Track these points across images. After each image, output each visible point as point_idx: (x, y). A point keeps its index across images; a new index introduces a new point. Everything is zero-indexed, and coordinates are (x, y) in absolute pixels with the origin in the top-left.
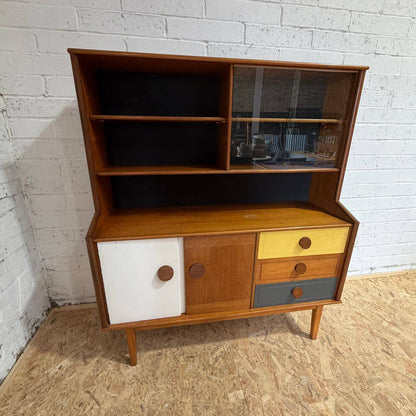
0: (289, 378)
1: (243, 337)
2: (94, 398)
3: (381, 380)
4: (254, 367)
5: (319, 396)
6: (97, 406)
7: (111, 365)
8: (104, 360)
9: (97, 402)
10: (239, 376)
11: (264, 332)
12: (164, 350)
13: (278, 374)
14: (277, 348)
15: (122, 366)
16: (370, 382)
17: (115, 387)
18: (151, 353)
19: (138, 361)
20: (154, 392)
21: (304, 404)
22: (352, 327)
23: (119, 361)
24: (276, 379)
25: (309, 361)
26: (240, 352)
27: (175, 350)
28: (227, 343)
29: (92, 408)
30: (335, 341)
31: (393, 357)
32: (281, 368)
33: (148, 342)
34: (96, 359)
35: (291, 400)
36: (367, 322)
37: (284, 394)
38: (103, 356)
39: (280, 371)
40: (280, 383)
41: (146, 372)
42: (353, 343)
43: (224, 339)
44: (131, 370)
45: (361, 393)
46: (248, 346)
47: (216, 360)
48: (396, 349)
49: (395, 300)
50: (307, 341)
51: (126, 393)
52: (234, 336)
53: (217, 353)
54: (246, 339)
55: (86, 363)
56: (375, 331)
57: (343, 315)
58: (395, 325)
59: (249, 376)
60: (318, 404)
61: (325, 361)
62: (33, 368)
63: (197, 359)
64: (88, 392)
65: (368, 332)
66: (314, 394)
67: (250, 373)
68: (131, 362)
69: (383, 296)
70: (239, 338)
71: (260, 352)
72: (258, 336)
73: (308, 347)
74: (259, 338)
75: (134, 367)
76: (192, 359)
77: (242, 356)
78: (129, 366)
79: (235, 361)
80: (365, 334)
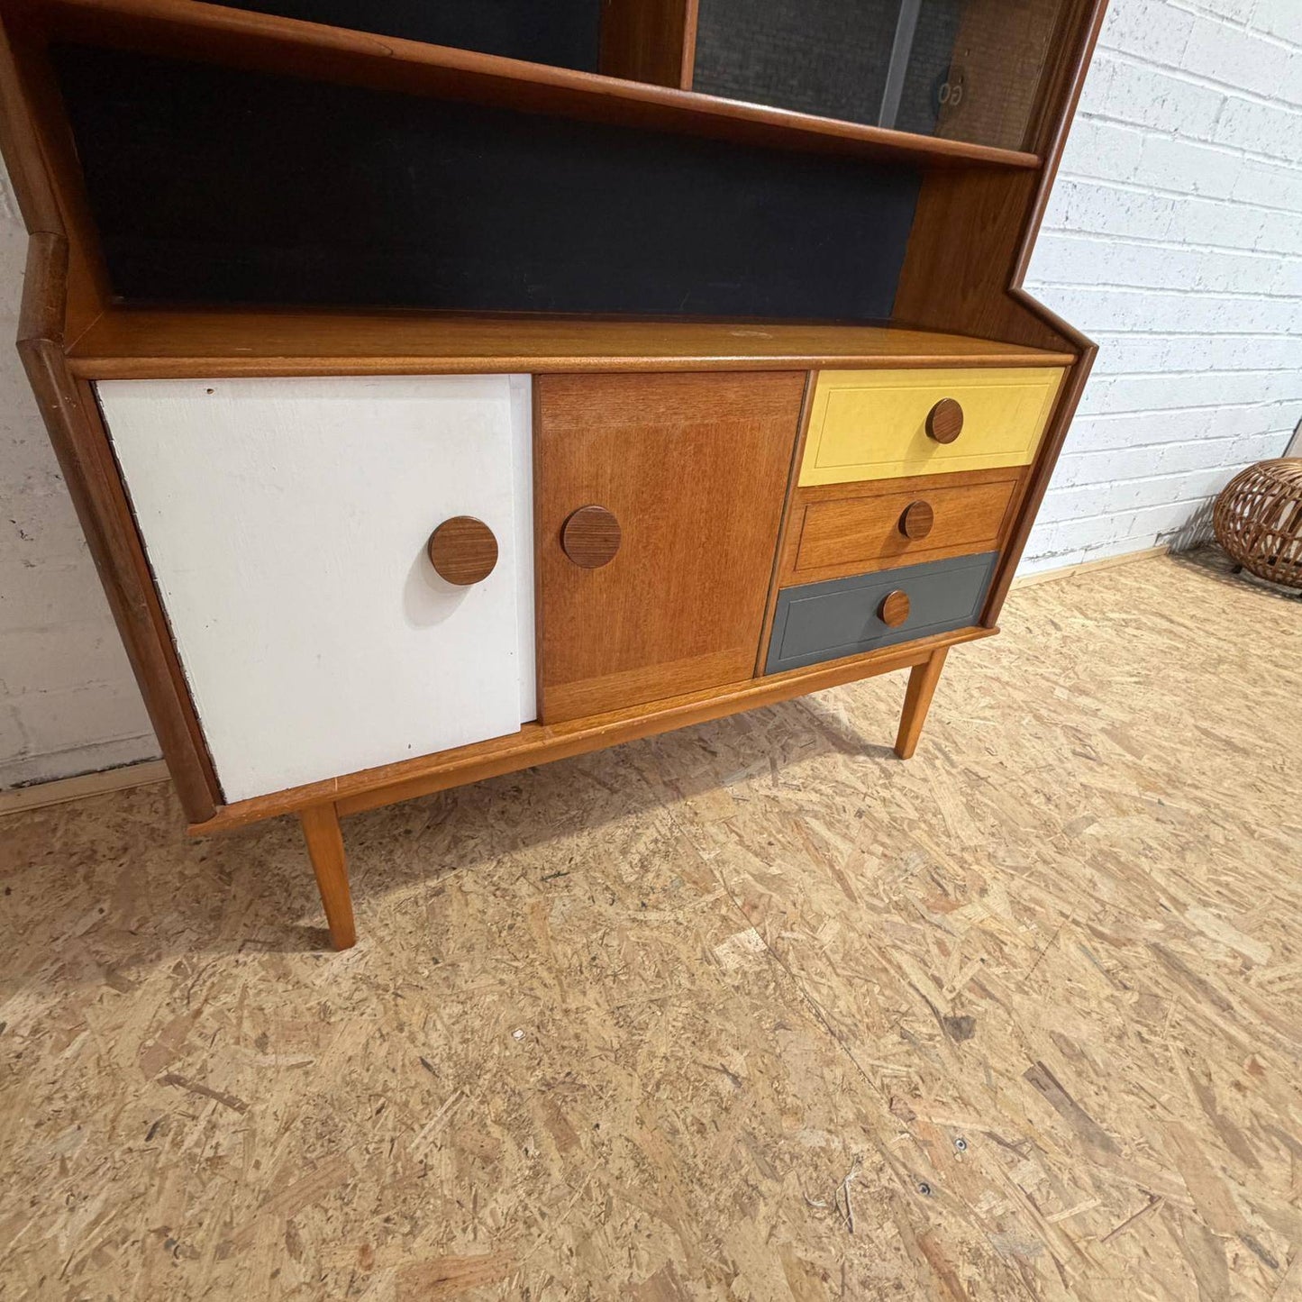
0: (872, 866)
1: (708, 788)
2: (207, 1092)
3: (1091, 821)
4: (768, 860)
5: (963, 889)
6: (232, 1116)
7: (249, 969)
8: (205, 959)
9: (230, 1102)
10: (732, 894)
11: (766, 762)
12: (449, 876)
13: (841, 864)
14: (815, 797)
15: (298, 961)
16: (1071, 829)
17: (290, 1032)
18: (403, 893)
19: (359, 930)
20: (458, 1009)
21: (936, 918)
22: (988, 713)
23: (275, 946)
24: (840, 877)
25: (914, 815)
26: (713, 830)
27: (488, 867)
28: (661, 812)
29: (212, 1127)
30: (960, 752)
31: (1102, 764)
32: (843, 846)
33: (375, 861)
34: (167, 965)
35: (897, 918)
36: (1019, 696)
37: (872, 908)
38: (199, 946)
39: (843, 851)
40: (856, 885)
41: (402, 958)
42: (1003, 750)
43: (646, 804)
44: (337, 963)
45: (1059, 858)
46: (731, 809)
47: (644, 866)
48: (1102, 744)
49: (1065, 638)
50: (891, 764)
51: (348, 1039)
52: (676, 790)
53: (641, 847)
54: (718, 793)
55: (126, 988)
56: (1044, 712)
57: (959, 687)
58: (1084, 692)
59: (760, 888)
60: (968, 910)
61: (951, 806)
63: (577, 877)
64: (172, 1080)
65: (1029, 718)
66: (950, 889)
67: (760, 878)
68: (334, 938)
69: (1036, 631)
70: (697, 792)
71: (770, 816)
72: (751, 776)
73: (896, 779)
74: (755, 784)
75: (347, 953)
76: (561, 882)
77: (722, 838)
78: (326, 954)
79: (706, 857)
80: (1024, 723)
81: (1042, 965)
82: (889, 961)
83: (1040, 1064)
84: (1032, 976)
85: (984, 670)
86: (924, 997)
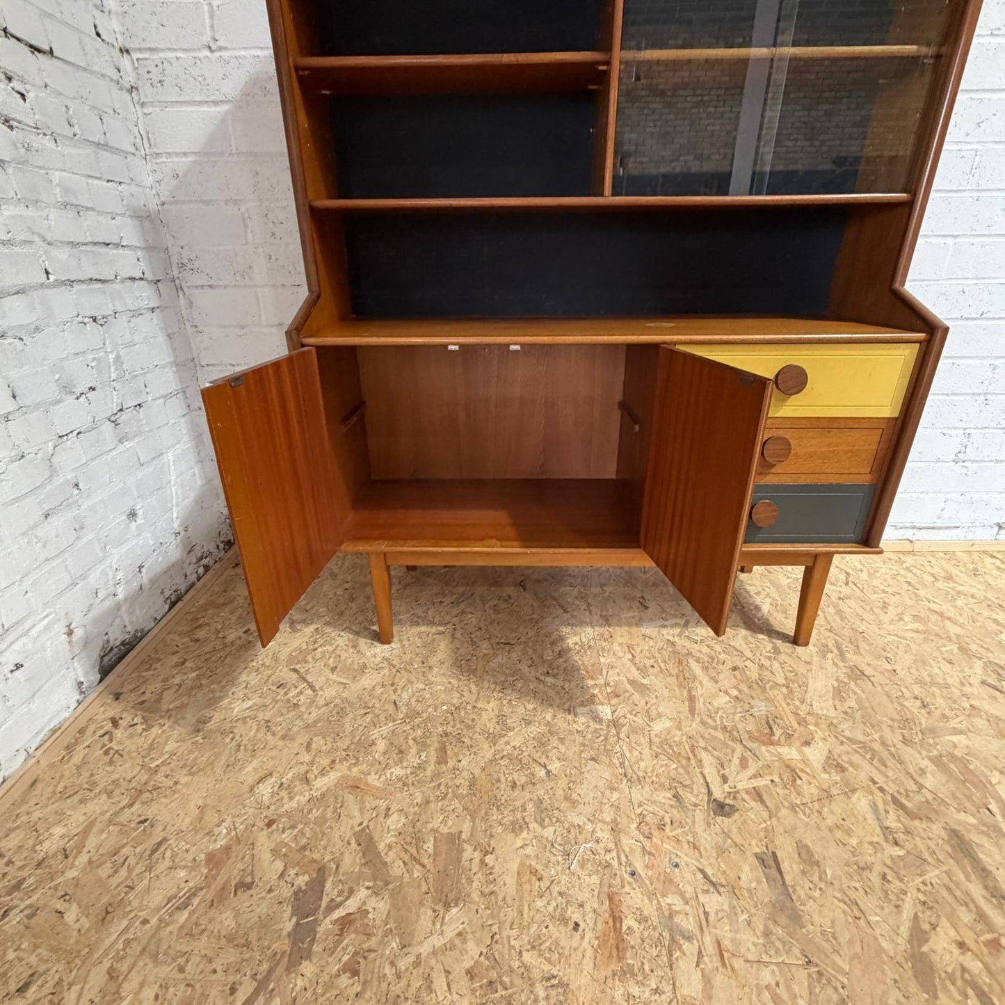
0: (722, 700)
1: (630, 625)
2: (305, 680)
3: (961, 732)
4: (643, 671)
5: (789, 736)
6: (310, 692)
7: (342, 639)
8: (328, 630)
9: (311, 687)
10: (607, 684)
11: (681, 621)
13: (698, 692)
14: (705, 649)
15: (362, 642)
16: (932, 731)
17: (347, 670)
18: (423, 629)
19: (396, 639)
20: (421, 686)
21: (750, 744)
22: (909, 635)
23: (357, 633)
24: (692, 699)
25: (781, 680)
26: (617, 648)
28: (589, 630)
29: (301, 693)
30: (857, 653)
32: (707, 683)
33: (419, 611)
34: (314, 626)
35: (720, 735)
36: (953, 630)
37: (703, 723)
38: (328, 624)
39: (704, 687)
40: (700, 705)
41: (407, 657)
42: (903, 664)
43: (582, 623)
44: (380, 649)
45: (900, 746)
46: (638, 640)
50: (785, 647)
51: (367, 681)
52: (607, 621)
54: (634, 630)
55: (295, 630)
56: (973, 646)
57: (892, 611)
59: (629, 687)
60: (784, 750)
61: (820, 685)
62: (200, 626)
63: (518, 648)
64: (295, 670)
65: (952, 647)
66: (778, 732)
67: (632, 682)
68: (383, 637)
70: (620, 625)
71: (664, 652)
72: (664, 626)
73: (783, 657)
74: (665, 631)
75: (386, 646)
76: (507, 648)
77: (620, 654)
78: (376, 643)
79: (602, 660)
80: (944, 649)
81: (826, 802)
82: (695, 755)
83: (774, 853)
84: (810, 805)
85: (932, 604)
86: (707, 783)
